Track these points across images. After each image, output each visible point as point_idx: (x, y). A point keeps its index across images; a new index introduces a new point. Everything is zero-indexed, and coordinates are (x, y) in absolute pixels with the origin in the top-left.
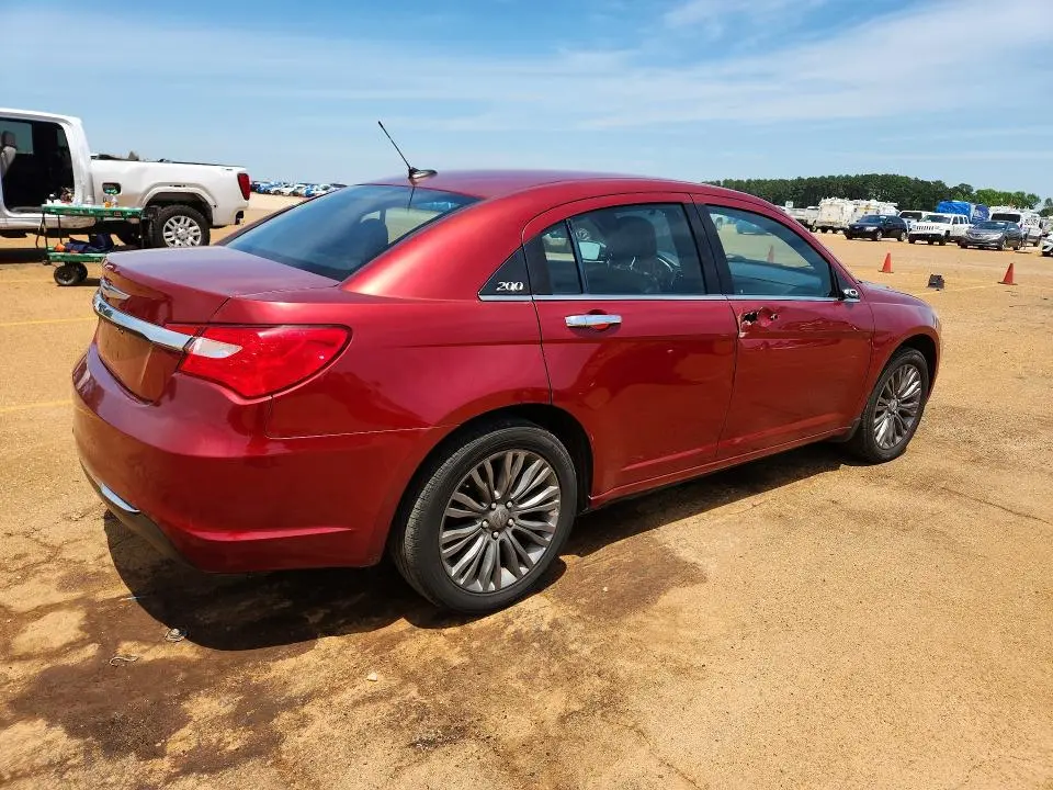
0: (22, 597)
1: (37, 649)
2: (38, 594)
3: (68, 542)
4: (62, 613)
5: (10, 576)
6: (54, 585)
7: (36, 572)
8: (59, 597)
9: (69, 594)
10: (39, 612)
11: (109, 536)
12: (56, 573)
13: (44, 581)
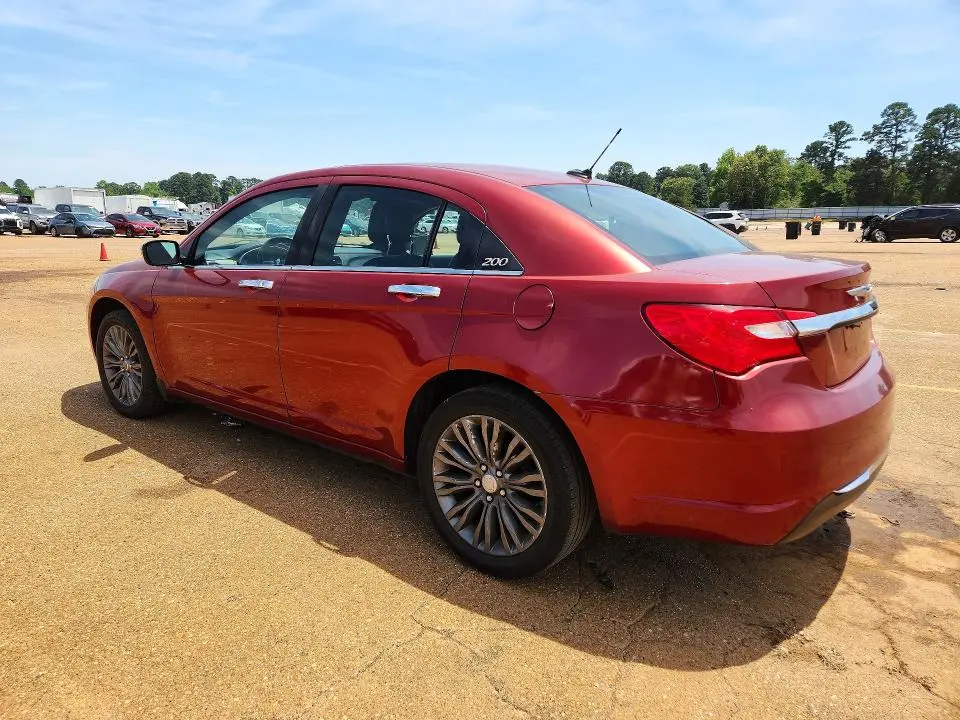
0: (938, 596)
1: (943, 554)
2: (924, 591)
3: (864, 627)
4: (913, 566)
5: (943, 623)
6: (905, 591)
7: (915, 614)
8: (908, 579)
9: (896, 576)
10: (931, 576)
11: (817, 609)
12: (898, 602)
13: (913, 600)
